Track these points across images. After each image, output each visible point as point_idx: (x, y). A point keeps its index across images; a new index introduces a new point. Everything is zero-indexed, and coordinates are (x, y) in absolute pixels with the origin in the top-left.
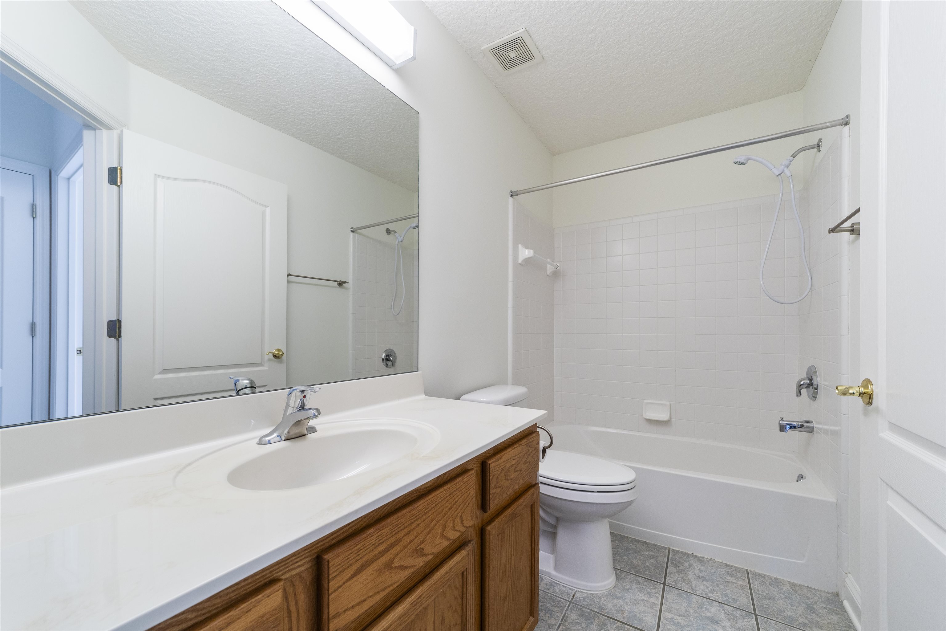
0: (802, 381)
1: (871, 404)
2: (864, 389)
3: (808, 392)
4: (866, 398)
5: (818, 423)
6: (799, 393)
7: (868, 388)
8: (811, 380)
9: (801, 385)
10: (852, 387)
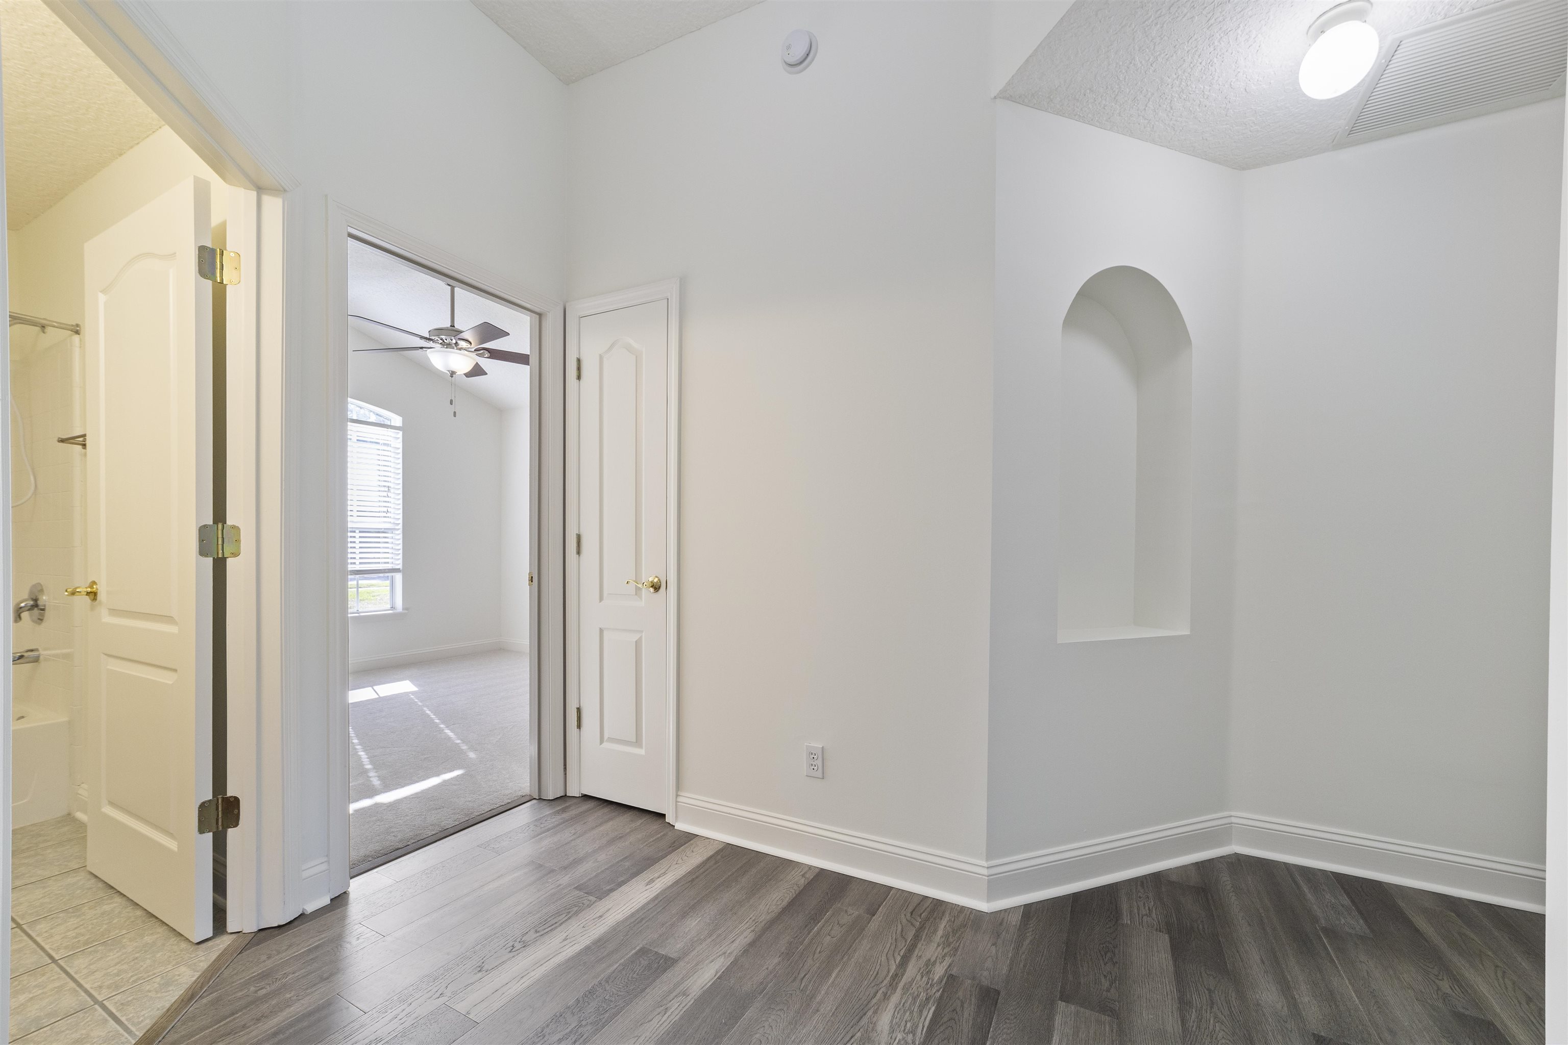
0: (22, 603)
1: (96, 599)
2: (91, 589)
3: (31, 616)
4: (92, 596)
5: (45, 649)
6: (18, 617)
7: (93, 588)
8: (36, 600)
9: (21, 608)
10: (79, 587)
